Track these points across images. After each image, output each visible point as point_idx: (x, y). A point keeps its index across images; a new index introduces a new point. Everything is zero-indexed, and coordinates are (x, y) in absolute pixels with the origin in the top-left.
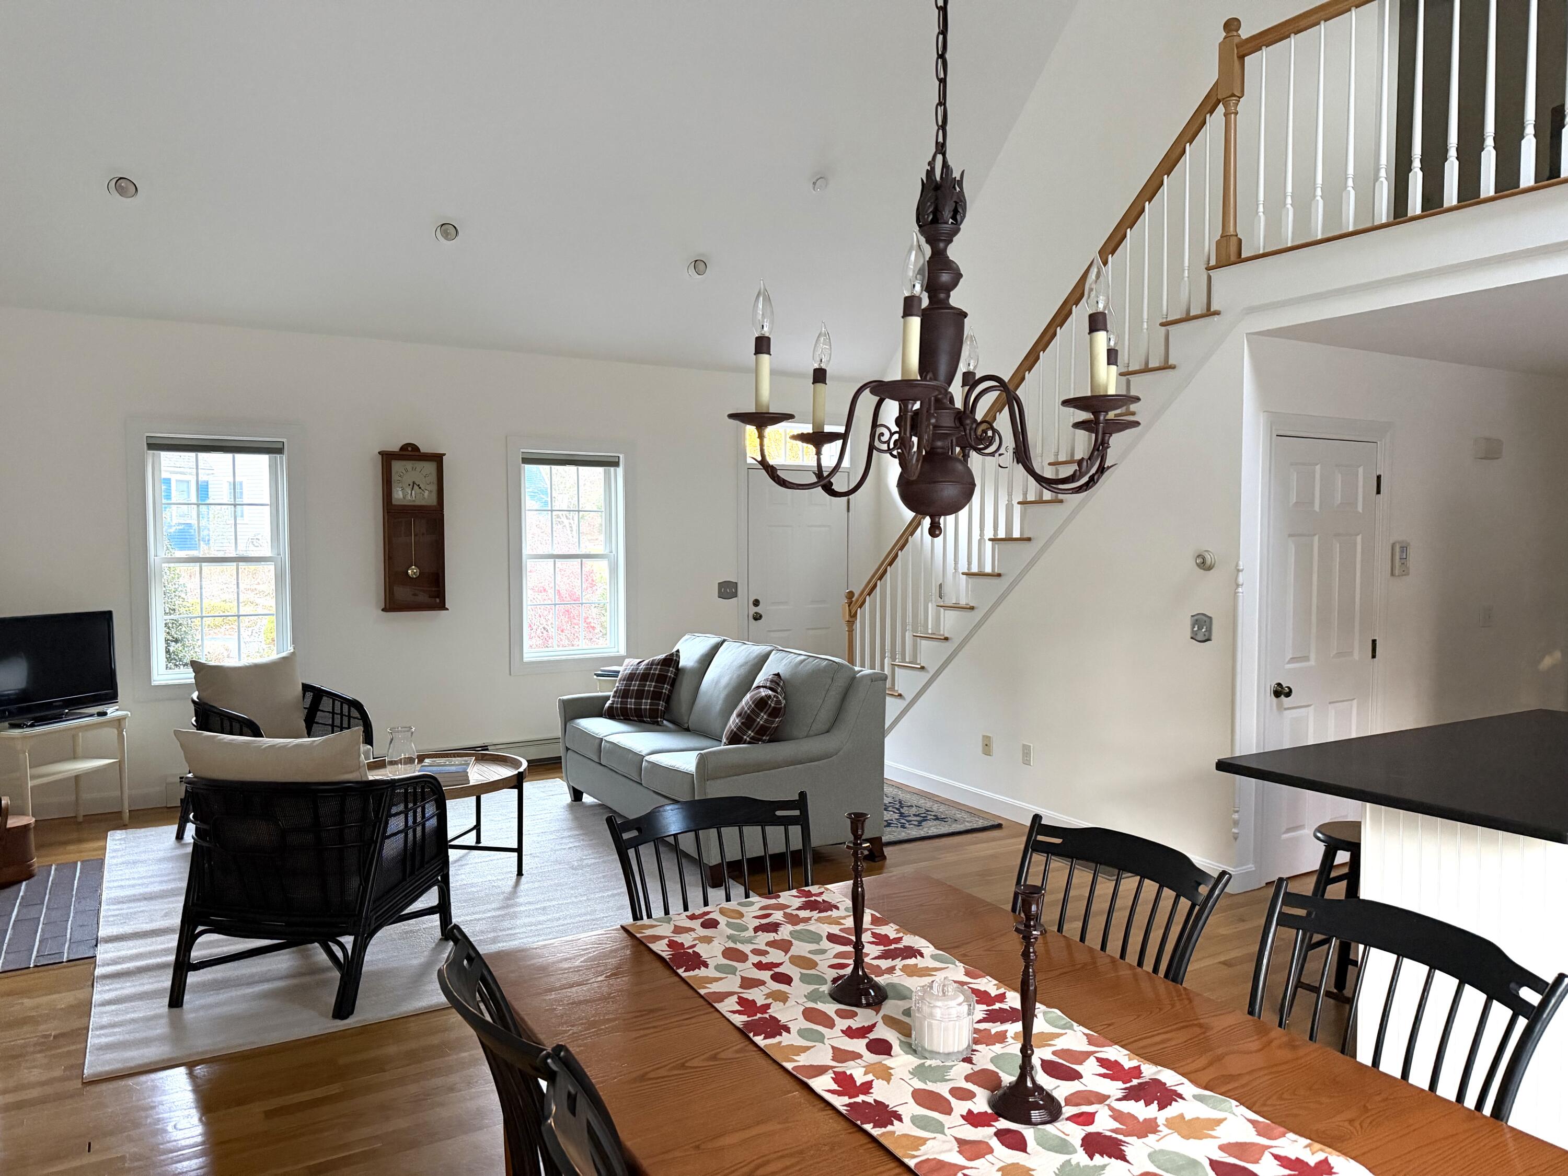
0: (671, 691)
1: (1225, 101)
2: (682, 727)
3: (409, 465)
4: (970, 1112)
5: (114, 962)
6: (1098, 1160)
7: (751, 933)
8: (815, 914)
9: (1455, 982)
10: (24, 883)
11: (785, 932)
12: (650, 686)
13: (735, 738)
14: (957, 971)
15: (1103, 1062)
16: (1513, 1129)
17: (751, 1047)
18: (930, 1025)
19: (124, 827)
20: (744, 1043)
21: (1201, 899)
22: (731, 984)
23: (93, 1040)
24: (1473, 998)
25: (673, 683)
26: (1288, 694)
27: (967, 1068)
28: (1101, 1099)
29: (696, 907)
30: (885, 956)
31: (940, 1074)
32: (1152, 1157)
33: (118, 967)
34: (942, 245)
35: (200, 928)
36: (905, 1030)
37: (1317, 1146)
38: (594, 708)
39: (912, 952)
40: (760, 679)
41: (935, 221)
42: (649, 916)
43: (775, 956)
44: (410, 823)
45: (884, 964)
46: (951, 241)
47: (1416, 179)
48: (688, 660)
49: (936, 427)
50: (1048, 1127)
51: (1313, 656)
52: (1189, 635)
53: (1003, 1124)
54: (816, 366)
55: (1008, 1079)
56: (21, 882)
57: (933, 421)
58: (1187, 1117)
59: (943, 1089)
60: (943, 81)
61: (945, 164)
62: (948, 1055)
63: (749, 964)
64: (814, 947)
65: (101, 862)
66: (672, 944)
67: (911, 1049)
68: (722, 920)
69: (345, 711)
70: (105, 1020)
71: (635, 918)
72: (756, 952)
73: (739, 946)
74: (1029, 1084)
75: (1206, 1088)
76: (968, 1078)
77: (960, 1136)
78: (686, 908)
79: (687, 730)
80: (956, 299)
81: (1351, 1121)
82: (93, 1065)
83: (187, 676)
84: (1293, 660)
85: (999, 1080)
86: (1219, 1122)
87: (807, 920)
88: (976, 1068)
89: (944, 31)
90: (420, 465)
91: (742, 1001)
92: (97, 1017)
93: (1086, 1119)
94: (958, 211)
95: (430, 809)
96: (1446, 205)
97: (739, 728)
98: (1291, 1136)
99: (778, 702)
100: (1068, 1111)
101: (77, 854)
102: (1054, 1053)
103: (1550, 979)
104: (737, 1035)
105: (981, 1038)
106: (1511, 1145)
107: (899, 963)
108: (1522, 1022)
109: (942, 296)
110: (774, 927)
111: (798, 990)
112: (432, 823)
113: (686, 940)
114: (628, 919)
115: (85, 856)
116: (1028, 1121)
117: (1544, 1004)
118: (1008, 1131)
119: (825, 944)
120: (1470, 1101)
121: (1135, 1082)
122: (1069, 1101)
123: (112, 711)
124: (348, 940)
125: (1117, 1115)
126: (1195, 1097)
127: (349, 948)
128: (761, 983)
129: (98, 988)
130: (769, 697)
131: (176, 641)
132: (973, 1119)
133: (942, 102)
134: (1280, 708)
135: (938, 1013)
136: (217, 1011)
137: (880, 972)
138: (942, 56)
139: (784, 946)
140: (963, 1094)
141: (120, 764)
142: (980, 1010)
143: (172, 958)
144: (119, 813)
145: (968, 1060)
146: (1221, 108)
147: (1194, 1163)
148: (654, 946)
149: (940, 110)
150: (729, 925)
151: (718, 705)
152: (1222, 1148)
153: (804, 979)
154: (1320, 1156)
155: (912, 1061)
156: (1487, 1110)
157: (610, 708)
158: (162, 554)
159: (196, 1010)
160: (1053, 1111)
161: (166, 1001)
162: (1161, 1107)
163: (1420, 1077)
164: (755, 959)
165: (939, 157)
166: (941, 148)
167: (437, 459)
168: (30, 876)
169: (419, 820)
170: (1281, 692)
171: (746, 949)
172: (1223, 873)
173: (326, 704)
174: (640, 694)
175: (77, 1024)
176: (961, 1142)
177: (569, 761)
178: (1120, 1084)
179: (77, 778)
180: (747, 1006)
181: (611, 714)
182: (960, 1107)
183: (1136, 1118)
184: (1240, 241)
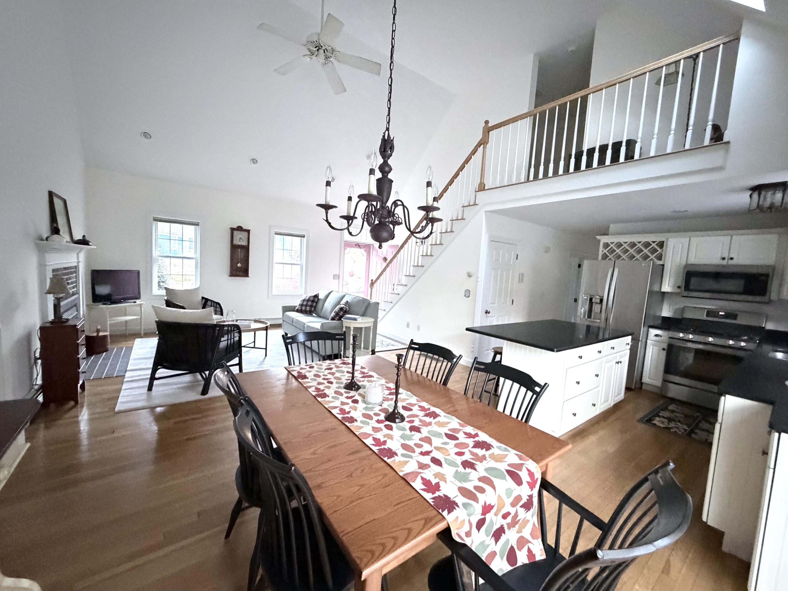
0: (316, 305)
1: (483, 144)
2: (319, 316)
3: (239, 232)
4: (378, 420)
5: (131, 377)
6: (413, 433)
7: (323, 370)
8: (344, 366)
9: (519, 385)
10: (104, 353)
11: (334, 370)
12: (310, 303)
13: (333, 319)
14: (383, 381)
15: (420, 406)
16: (530, 426)
17: (316, 401)
18: (370, 395)
19: (141, 337)
20: (314, 399)
21: (454, 363)
22: (315, 383)
23: (120, 400)
24: (523, 389)
25: (317, 303)
26: (489, 313)
27: (380, 408)
28: (417, 416)
29: (309, 362)
30: (363, 377)
31: (371, 409)
32: (428, 432)
33: (132, 379)
34: (386, 159)
35: (159, 367)
36: (363, 397)
37: (475, 429)
38: (292, 309)
39: (371, 376)
40: (342, 302)
41: (384, 151)
42: (294, 364)
43: (329, 376)
44: (229, 338)
45: (362, 379)
46: (389, 158)
47: (532, 170)
48: (321, 297)
49: (381, 214)
50: (400, 424)
51: (496, 303)
52: (464, 295)
53: (387, 423)
54: (349, 196)
55: (391, 410)
56: (103, 352)
57: (381, 212)
58: (441, 421)
59: (371, 413)
60: (389, 108)
61: (389, 134)
62: (375, 404)
63: (321, 378)
64: (342, 374)
65: (132, 347)
66: (298, 372)
67: (364, 402)
68: (316, 366)
69: (215, 305)
70: (125, 394)
71: (289, 365)
72: (324, 375)
73: (319, 373)
74: (396, 411)
75: (448, 414)
76: (380, 410)
77: (373, 426)
78: (306, 363)
79: (320, 317)
80: (390, 176)
81: (486, 423)
82: (118, 408)
83: (163, 292)
84: (491, 303)
85: (389, 411)
86: (449, 423)
87: (341, 367)
88: (383, 408)
89: (390, 93)
90: (242, 233)
91: (316, 388)
92: (122, 393)
93: (412, 422)
94: (392, 148)
95: (237, 335)
96: (539, 178)
97: (334, 316)
98: (469, 426)
99: (346, 309)
100: (407, 419)
101: (124, 345)
102: (406, 404)
103: (543, 384)
104: (313, 398)
105: (385, 399)
106: (529, 430)
107: (366, 379)
108: (535, 396)
109: (386, 174)
110: (331, 369)
111: (334, 386)
112: (237, 339)
113: (303, 371)
114: (287, 365)
115: (127, 346)
116: (395, 422)
117: (541, 391)
118: (388, 425)
119: (346, 374)
120: (520, 418)
121: (428, 412)
122: (408, 417)
123: (138, 302)
124: (207, 373)
125: (421, 421)
126: (444, 416)
127: (207, 375)
128: (323, 383)
129: (124, 385)
130: (343, 307)
131: (163, 282)
132: (378, 421)
133: (389, 115)
134: (487, 316)
135: (372, 391)
136: (163, 392)
137: (360, 381)
138: (389, 100)
139: (333, 374)
140: (376, 414)
141: (141, 318)
142: (387, 392)
143: (149, 376)
144: (140, 334)
145: (381, 405)
146: (482, 146)
147: (440, 434)
148: (293, 373)
149: (388, 117)
150: (317, 368)
151: (329, 310)
152: (449, 430)
153: (337, 383)
154: (476, 432)
155: (365, 405)
156: (524, 421)
157: (297, 309)
158: (158, 254)
159: (155, 392)
160: (403, 419)
161: (147, 389)
162: (434, 418)
163: (507, 412)
164: (323, 377)
165: (387, 132)
166: (388, 129)
167: (248, 231)
168: (106, 350)
169: (232, 337)
170: (487, 312)
171: (321, 374)
172: (460, 355)
173: (209, 303)
174: (306, 306)
175: (115, 395)
176: (373, 428)
177: (285, 325)
178: (424, 413)
179: (126, 322)
180: (318, 390)
181: (297, 311)
182: (375, 418)
183: (426, 422)
184: (485, 185)
